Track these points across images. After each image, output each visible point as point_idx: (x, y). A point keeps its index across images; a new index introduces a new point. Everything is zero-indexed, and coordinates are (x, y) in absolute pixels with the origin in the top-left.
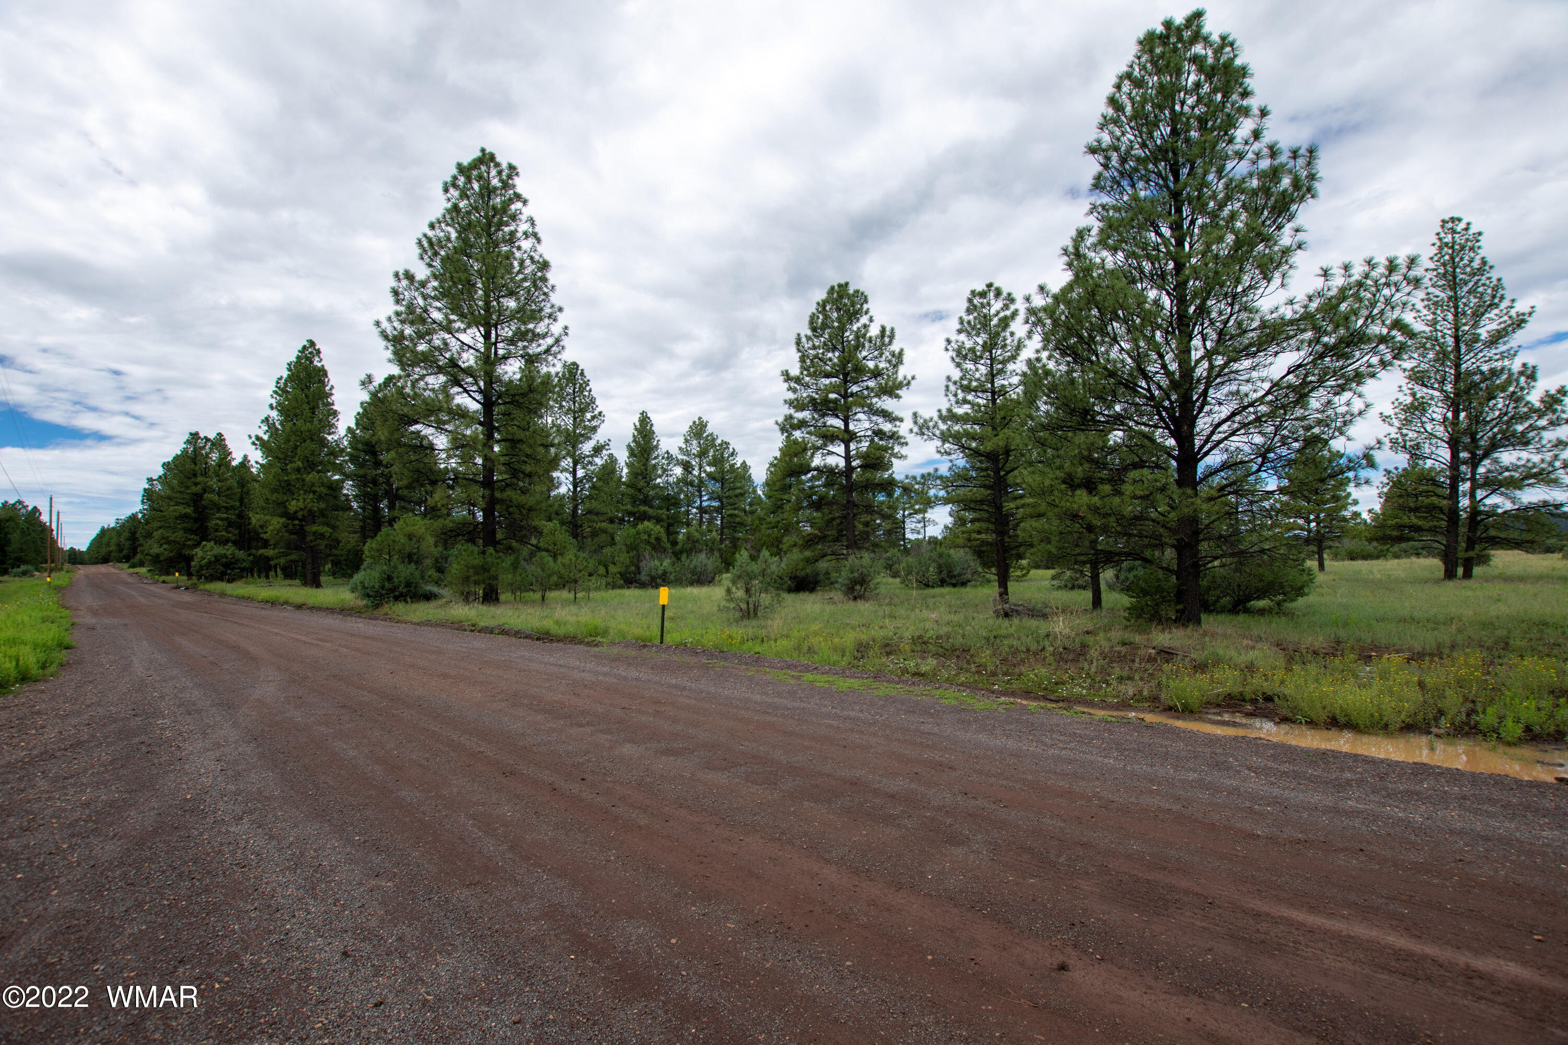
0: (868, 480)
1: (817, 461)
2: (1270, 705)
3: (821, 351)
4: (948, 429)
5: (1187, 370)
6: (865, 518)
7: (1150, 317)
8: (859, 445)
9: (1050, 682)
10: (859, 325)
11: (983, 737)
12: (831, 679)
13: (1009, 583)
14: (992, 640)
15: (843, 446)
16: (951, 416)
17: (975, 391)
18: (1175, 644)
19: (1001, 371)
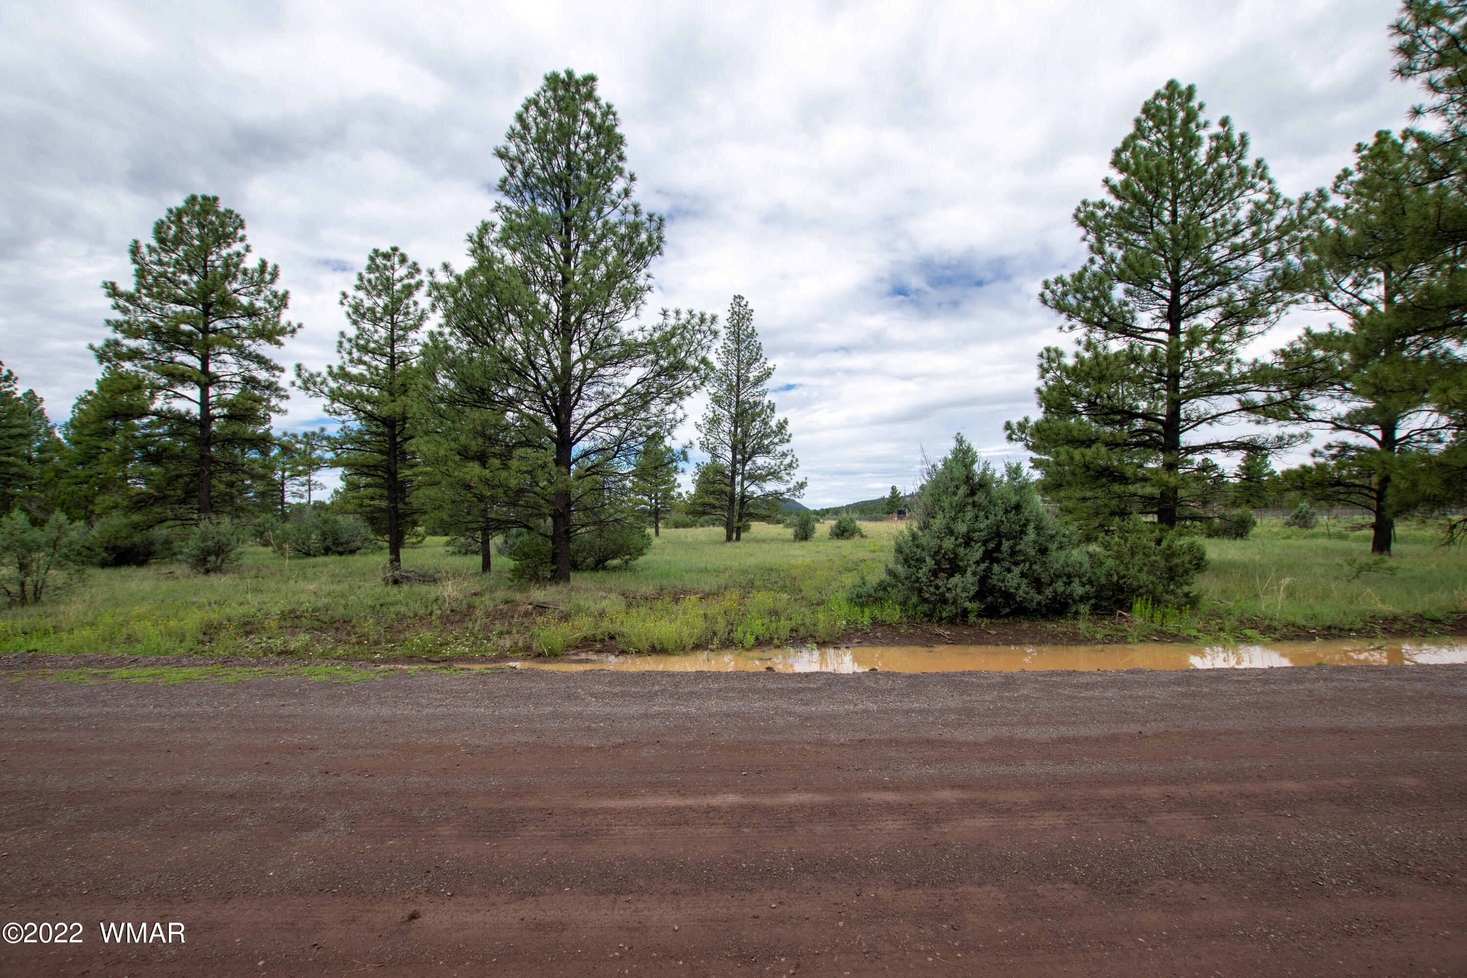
0: (234, 433)
1: (159, 404)
2: (613, 642)
3: (171, 270)
4: (339, 388)
5: (567, 368)
6: (227, 477)
7: (540, 319)
8: (222, 392)
9: (435, 645)
10: (230, 251)
11: (354, 710)
12: (158, 672)
13: (401, 551)
14: (378, 609)
15: (198, 391)
16: (343, 375)
17: (373, 353)
18: (549, 599)
19: (403, 338)
